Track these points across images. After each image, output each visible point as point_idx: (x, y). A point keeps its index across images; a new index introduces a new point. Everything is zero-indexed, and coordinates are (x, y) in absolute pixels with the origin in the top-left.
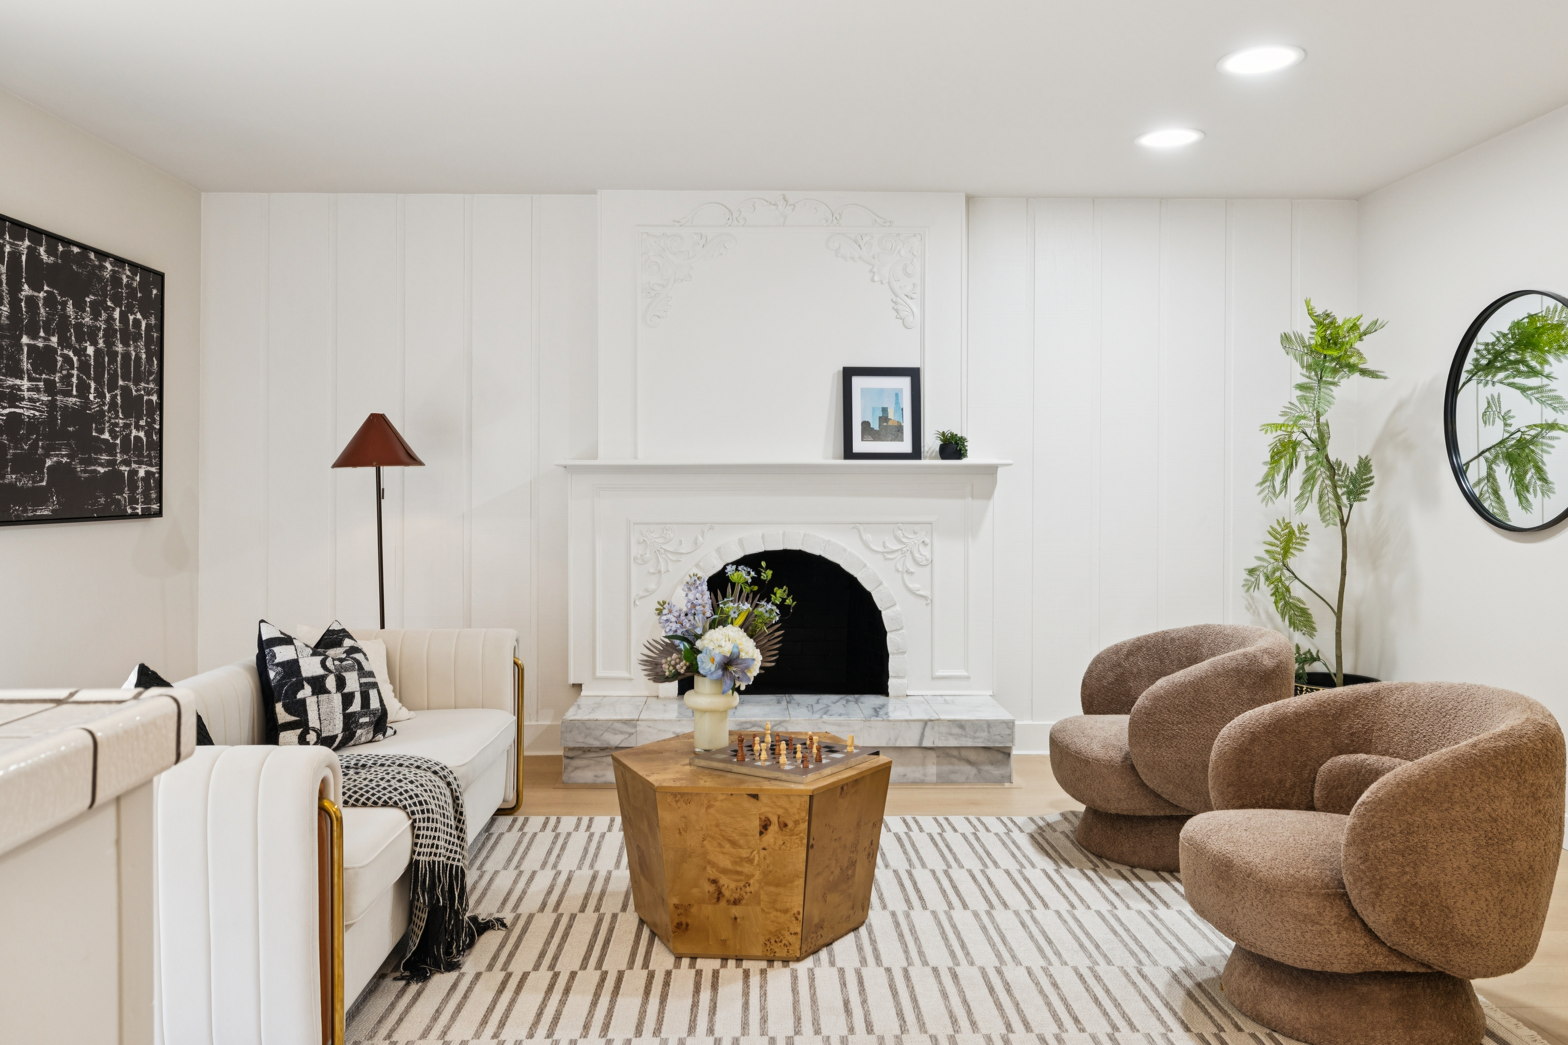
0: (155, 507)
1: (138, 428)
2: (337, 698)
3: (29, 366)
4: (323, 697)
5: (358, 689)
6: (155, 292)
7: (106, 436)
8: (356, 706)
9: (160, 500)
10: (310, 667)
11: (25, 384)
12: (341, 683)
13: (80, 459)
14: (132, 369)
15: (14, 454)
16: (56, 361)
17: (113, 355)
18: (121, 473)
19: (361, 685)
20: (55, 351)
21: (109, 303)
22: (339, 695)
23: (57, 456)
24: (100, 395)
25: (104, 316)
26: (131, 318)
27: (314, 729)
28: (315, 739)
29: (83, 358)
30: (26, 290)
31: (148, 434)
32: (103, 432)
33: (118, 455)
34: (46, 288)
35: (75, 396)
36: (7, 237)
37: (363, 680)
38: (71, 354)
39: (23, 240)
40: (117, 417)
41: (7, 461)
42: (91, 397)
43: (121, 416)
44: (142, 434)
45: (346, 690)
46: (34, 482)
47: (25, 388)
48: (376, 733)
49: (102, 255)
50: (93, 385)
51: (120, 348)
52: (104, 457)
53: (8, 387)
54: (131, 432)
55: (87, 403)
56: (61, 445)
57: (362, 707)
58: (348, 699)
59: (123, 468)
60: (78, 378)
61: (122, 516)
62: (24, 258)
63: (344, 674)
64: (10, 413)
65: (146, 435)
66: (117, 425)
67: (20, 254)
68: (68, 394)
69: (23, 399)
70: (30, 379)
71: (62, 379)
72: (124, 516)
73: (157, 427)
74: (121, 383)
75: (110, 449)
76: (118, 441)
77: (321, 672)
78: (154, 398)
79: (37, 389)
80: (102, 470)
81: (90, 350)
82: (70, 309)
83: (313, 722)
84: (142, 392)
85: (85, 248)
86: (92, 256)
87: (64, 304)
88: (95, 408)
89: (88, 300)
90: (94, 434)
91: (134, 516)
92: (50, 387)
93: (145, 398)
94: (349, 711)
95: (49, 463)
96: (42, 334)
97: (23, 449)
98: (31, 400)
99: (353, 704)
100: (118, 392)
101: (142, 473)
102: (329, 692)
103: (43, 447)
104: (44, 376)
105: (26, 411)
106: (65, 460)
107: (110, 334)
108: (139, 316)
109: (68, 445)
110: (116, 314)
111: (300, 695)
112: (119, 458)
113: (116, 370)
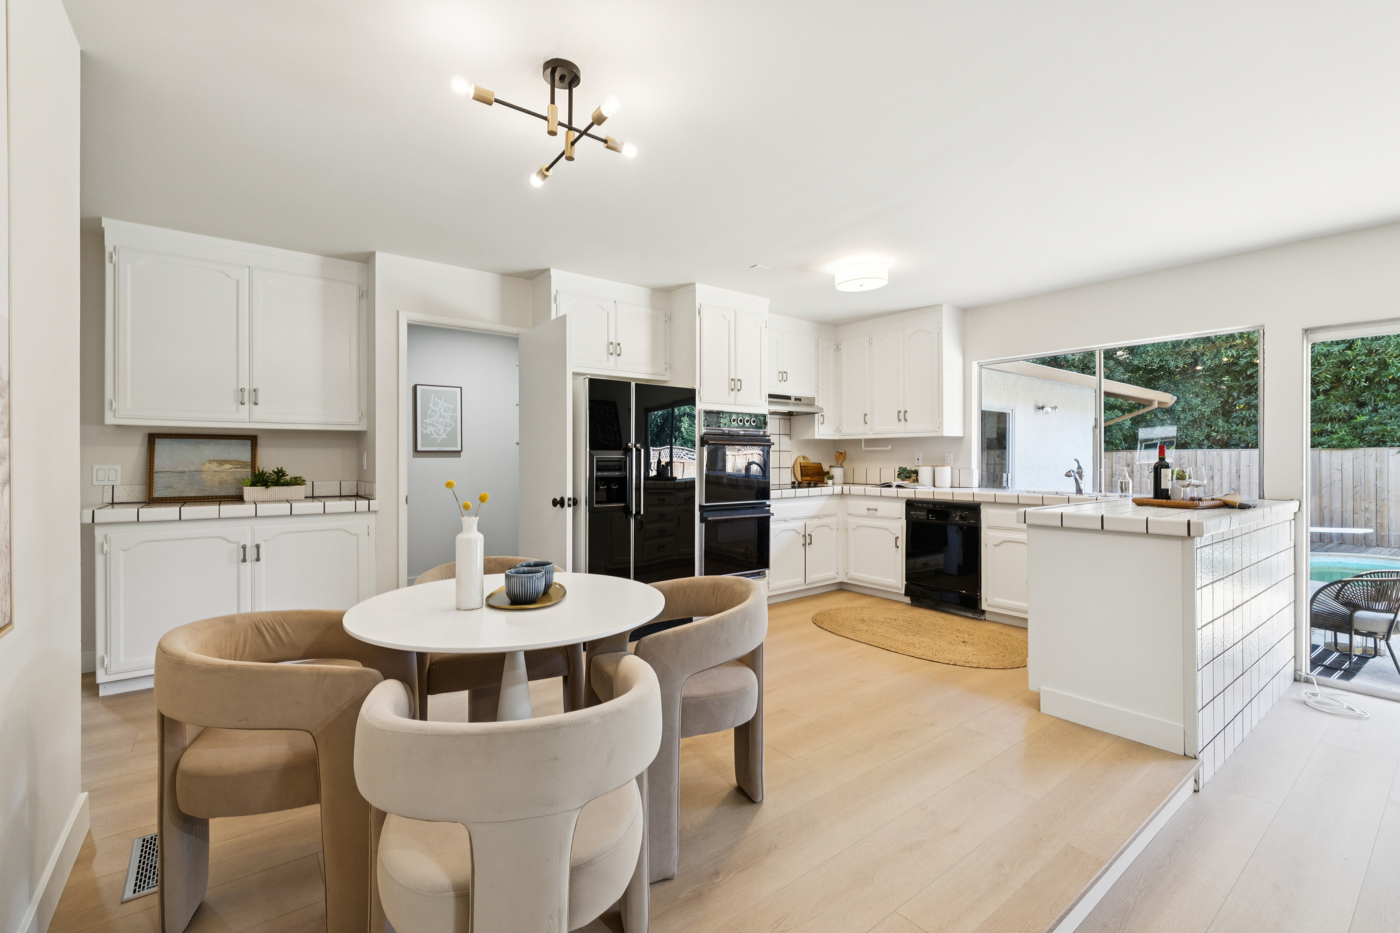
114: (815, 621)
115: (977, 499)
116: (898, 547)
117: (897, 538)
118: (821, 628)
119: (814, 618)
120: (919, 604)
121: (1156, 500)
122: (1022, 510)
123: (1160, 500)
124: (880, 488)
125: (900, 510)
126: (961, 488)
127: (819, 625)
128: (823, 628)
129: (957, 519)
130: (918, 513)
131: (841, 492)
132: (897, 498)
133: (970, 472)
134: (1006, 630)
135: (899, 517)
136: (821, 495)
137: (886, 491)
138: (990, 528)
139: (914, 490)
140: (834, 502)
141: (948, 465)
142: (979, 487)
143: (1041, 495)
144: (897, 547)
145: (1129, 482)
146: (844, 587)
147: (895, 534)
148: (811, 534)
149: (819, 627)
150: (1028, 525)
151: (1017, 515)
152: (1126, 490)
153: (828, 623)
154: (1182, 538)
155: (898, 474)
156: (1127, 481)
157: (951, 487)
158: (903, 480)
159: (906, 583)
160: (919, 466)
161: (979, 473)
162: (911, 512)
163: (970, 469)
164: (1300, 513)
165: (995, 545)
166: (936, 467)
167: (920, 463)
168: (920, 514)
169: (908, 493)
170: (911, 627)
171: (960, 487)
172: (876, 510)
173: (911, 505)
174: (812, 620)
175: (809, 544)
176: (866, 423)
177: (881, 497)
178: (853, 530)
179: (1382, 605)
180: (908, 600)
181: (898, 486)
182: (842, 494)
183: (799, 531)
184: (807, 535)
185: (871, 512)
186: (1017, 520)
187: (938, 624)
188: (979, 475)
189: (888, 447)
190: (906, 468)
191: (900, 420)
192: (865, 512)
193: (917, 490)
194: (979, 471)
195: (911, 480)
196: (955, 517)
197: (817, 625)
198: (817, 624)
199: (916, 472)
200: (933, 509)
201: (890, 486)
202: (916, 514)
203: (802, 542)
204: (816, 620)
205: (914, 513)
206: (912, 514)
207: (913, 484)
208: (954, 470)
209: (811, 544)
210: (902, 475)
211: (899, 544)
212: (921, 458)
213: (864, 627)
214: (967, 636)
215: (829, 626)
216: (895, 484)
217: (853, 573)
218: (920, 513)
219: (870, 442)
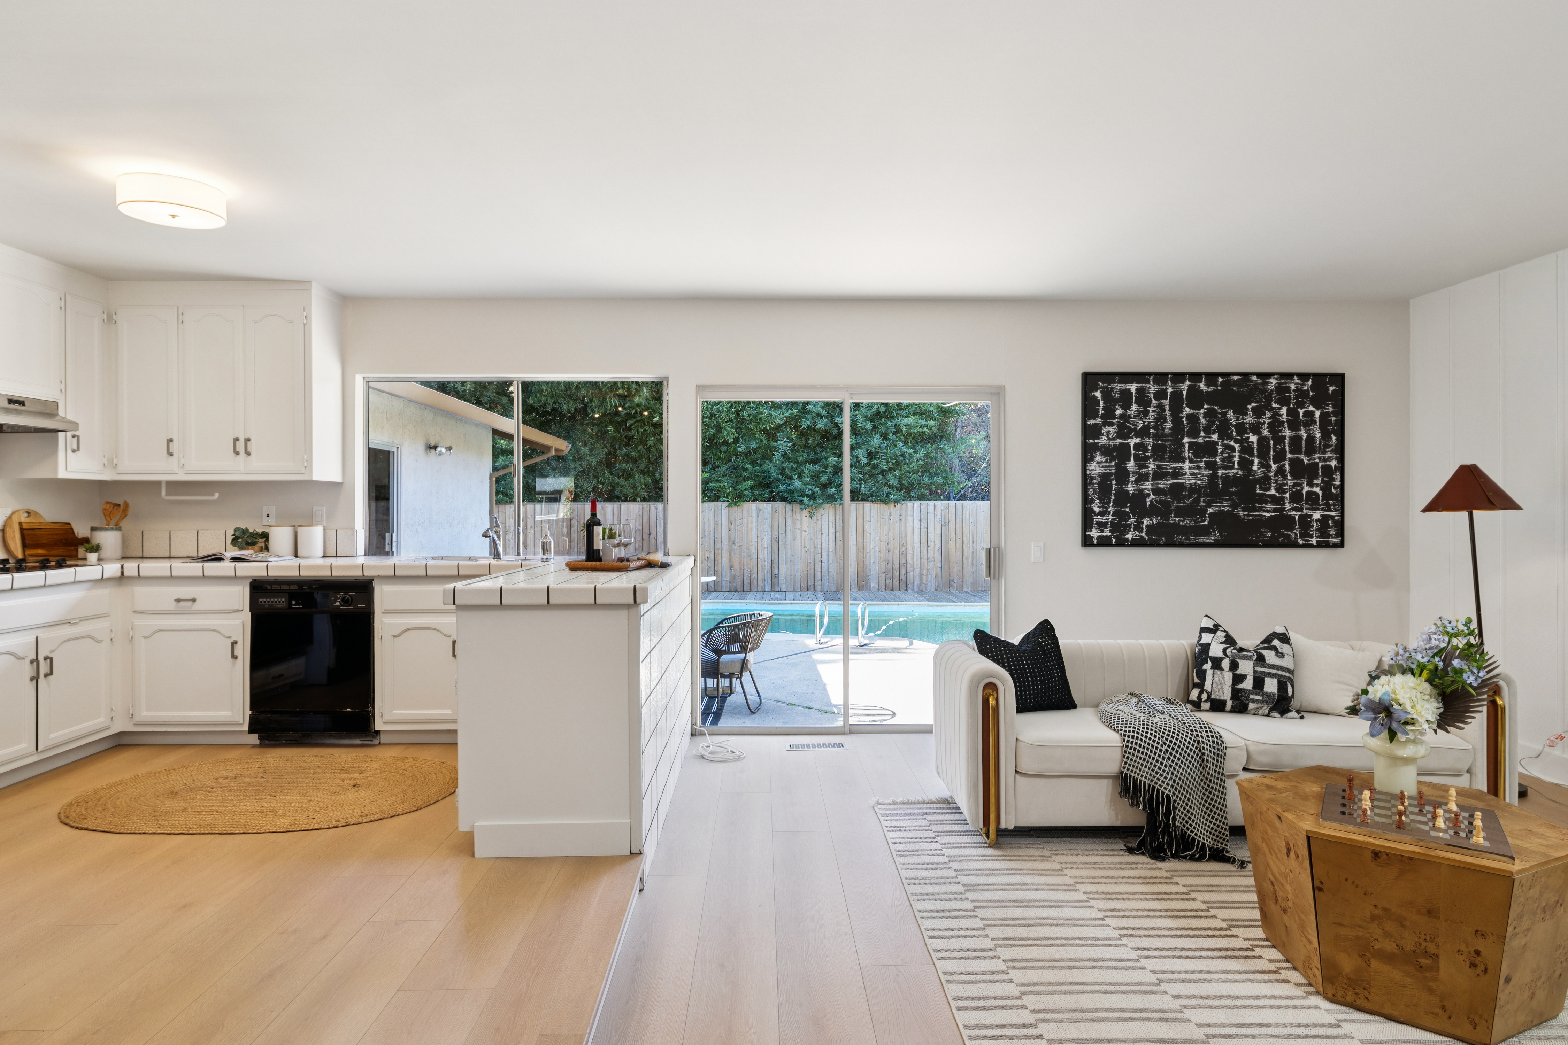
0: (1337, 540)
1: (1310, 484)
2: (1228, 677)
3: (1190, 454)
4: (1217, 672)
5: (1252, 673)
6: (1332, 388)
7: (1273, 492)
8: (1248, 684)
9: (1341, 533)
10: (1216, 650)
11: (1187, 465)
12: (1234, 666)
13: (1242, 508)
14: (1304, 446)
15: (1176, 506)
16: (1217, 449)
17: (1280, 440)
18: (1293, 518)
19: (1255, 672)
20: (1216, 443)
21: (1274, 405)
22: (1231, 675)
23: (1219, 506)
24: (1265, 466)
25: (1268, 414)
26: (1301, 412)
27: (1207, 692)
28: (1206, 698)
29: (1246, 444)
30: (1187, 410)
31: (1326, 488)
32: (1269, 489)
33: (1287, 504)
34: (1206, 406)
35: (1237, 469)
36: (1170, 383)
37: (1259, 669)
38: (1232, 443)
39: (1184, 382)
40: (1285, 478)
41: (1171, 510)
42: (1255, 468)
43: (1289, 477)
44: (1317, 490)
45: (1238, 672)
46: (1195, 522)
47: (1187, 467)
48: (1271, 710)
49: (1265, 376)
50: (1256, 461)
51: (1288, 433)
52: (1270, 506)
53: (1171, 469)
54: (1302, 489)
55: (1250, 472)
56: (1223, 500)
57: (1254, 687)
58: (1239, 679)
59: (1293, 513)
60: (1240, 457)
61: (1294, 545)
62: (1185, 393)
63: (1238, 660)
64: (1173, 483)
65: (1322, 489)
66: (1286, 484)
67: (1181, 392)
68: (1232, 468)
69: (1186, 474)
70: (1191, 461)
71: (1223, 460)
72: (1295, 545)
73: (1337, 483)
74: (1289, 456)
75: (1279, 501)
76: (1287, 495)
77: (1221, 655)
78: (1333, 463)
79: (1199, 468)
80: (1268, 515)
81: (1253, 438)
82: (1231, 415)
83: (1207, 686)
84: (1317, 460)
85: (1246, 376)
86: (1255, 378)
87: (1224, 414)
88: (1259, 474)
89: (1249, 407)
90: (1258, 491)
91: (1308, 545)
92: (1211, 466)
93: (1320, 464)
94: (1239, 686)
95: (1210, 511)
96: (1202, 434)
97: (1185, 503)
98: (1191, 474)
99: (1244, 683)
100: (1287, 463)
101: (1317, 515)
102: (1223, 670)
103: (1204, 502)
104: (1204, 459)
105: (1187, 481)
106: (1226, 509)
107: (1276, 424)
108: (1311, 408)
109: (1230, 500)
110: (1284, 411)
111: (1205, 667)
112: (1287, 506)
113: (1283, 450)
114: (67, 821)
115: (368, 573)
116: (236, 658)
117: (234, 643)
118: (82, 829)
119: (62, 815)
120: (274, 742)
121: (590, 563)
122: (451, 586)
123: (594, 563)
124: (201, 565)
125: (241, 596)
126: (338, 558)
127: (76, 825)
128: (86, 829)
129: (338, 604)
130: (272, 600)
131: (119, 574)
132: (235, 578)
133: (353, 534)
134: (411, 752)
135: (237, 608)
136: (75, 582)
137: (212, 568)
138: (387, 612)
139: (265, 564)
140: (105, 592)
141: (318, 523)
142: (365, 555)
143: (455, 563)
144: (234, 657)
145: (550, 542)
146: (126, 740)
147: (230, 638)
148: (50, 656)
149: (77, 828)
150: (457, 607)
151: (444, 594)
152: (547, 551)
153: (99, 815)
154: (627, 606)
155: (233, 540)
156: (548, 540)
157: (323, 557)
158: (241, 548)
159: (250, 712)
160: (270, 526)
161: (365, 535)
162: (261, 600)
163: (353, 529)
164: (695, 568)
165: (395, 636)
166: (299, 528)
167: (272, 521)
168: (276, 602)
169: (255, 569)
170: (265, 784)
171: (337, 556)
172: (194, 600)
173: (258, 587)
174: (59, 818)
175: (46, 675)
176: (171, 454)
177: (204, 578)
178: (145, 638)
179: (736, 647)
180: (254, 739)
181: (235, 559)
182: (122, 578)
183: (21, 654)
184: (41, 658)
185: (182, 604)
186: (444, 601)
187: (310, 767)
188: (366, 537)
189: (213, 495)
190: (247, 530)
191: (237, 453)
192: (172, 606)
193: (270, 564)
194: (365, 531)
195: (256, 548)
196: (335, 601)
197: (72, 827)
198: (72, 823)
199: (265, 536)
200: (299, 591)
201: (220, 559)
202: (269, 602)
203: (29, 670)
204: (67, 817)
205: (265, 600)
206: (261, 602)
207: (261, 555)
208: (327, 531)
209: (51, 673)
210: (240, 540)
211: (238, 651)
212: (273, 514)
213: (177, 804)
214: (357, 775)
215: (100, 821)
216: (229, 555)
217: (145, 713)
218: (276, 600)
219: (175, 486)
